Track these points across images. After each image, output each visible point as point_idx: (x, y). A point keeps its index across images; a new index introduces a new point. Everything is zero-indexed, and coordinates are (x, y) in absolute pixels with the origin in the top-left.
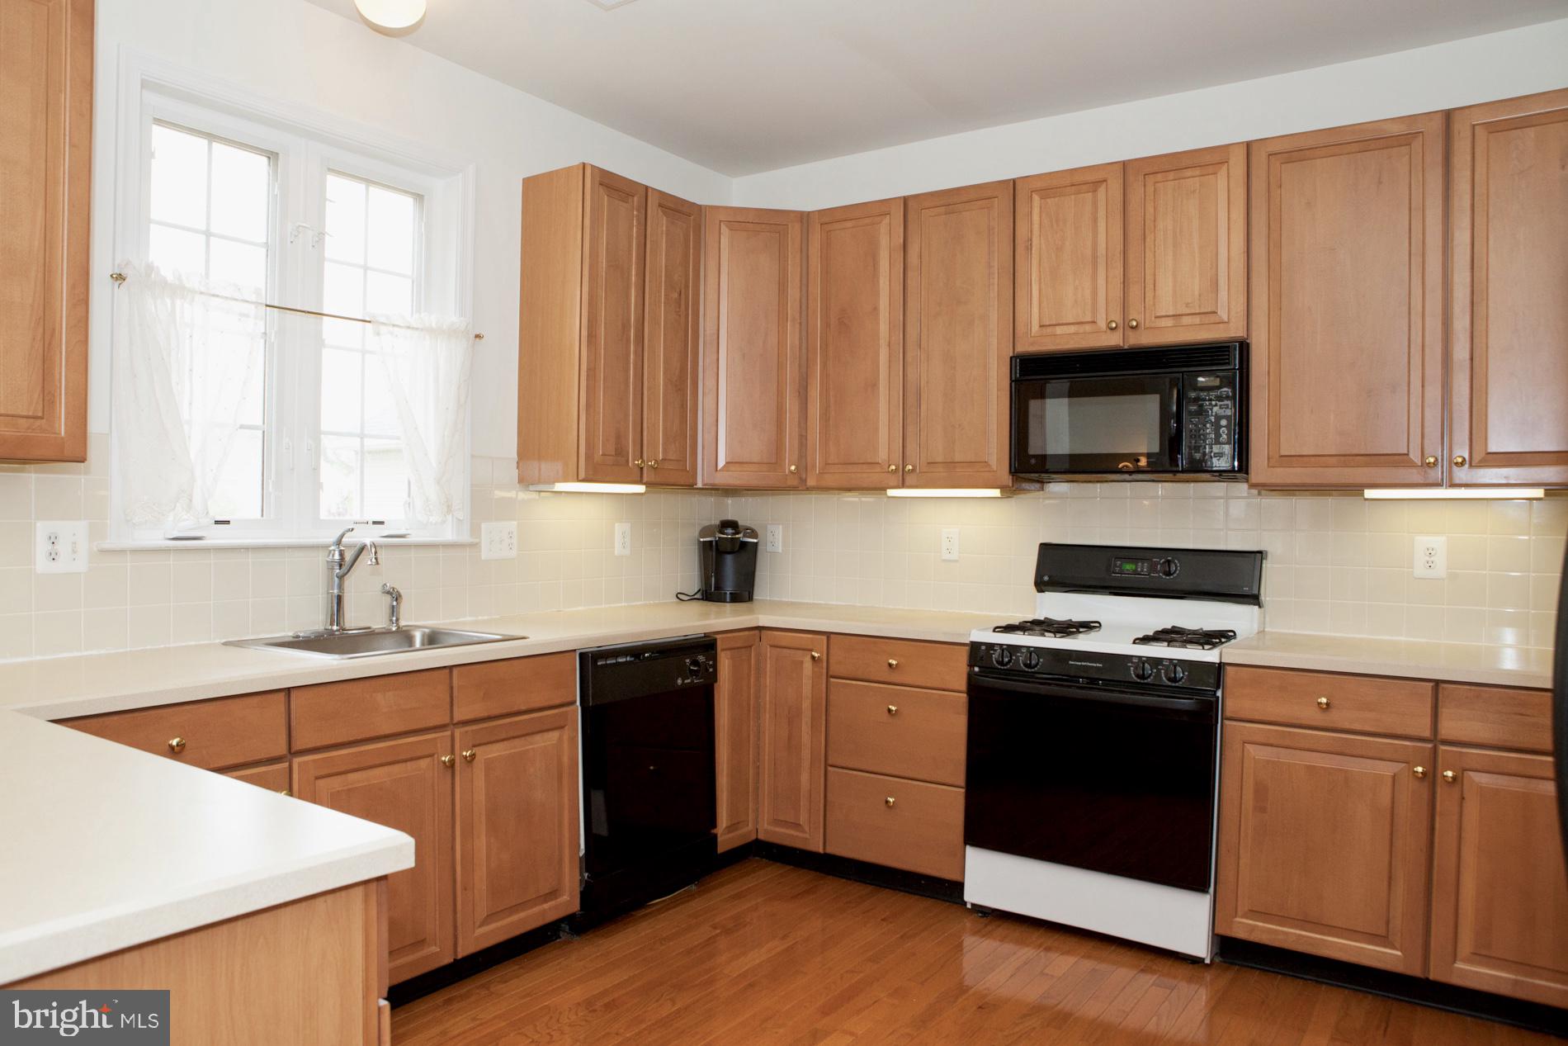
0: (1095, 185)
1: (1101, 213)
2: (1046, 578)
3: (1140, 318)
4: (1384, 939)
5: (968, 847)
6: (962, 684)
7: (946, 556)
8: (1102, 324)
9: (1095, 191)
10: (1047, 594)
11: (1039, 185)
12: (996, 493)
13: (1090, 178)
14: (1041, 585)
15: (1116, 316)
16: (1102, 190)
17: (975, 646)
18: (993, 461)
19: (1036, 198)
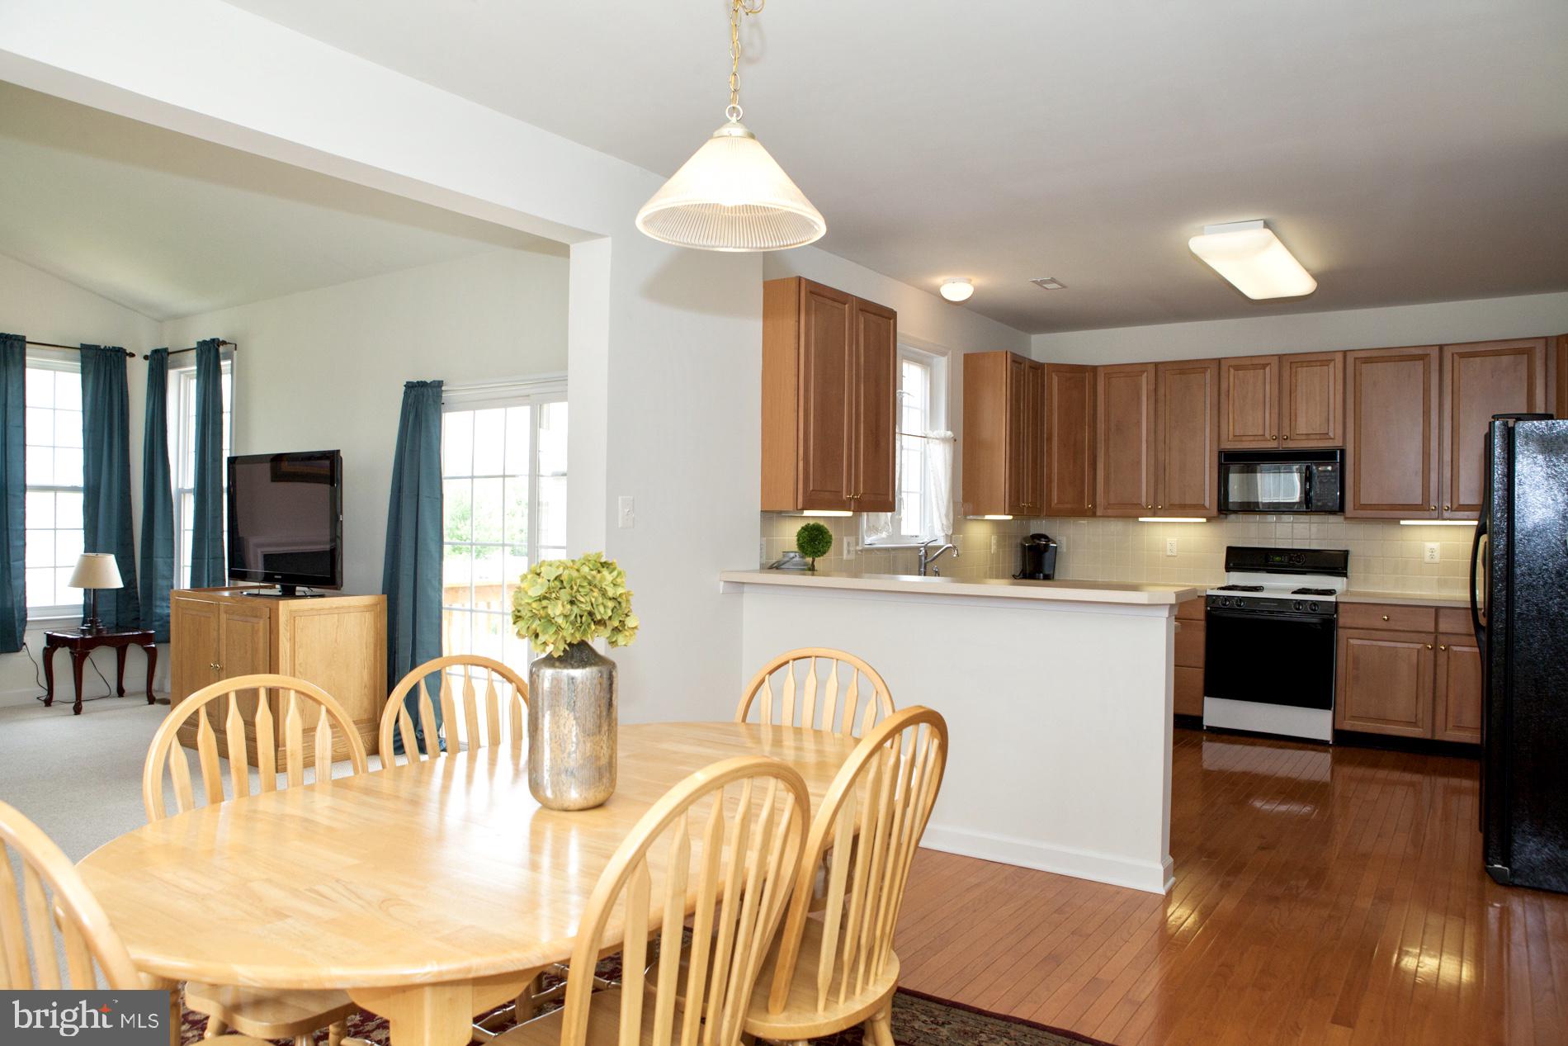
0: (1264, 366)
1: (1268, 380)
2: (1231, 565)
3: (1288, 434)
4: (1414, 724)
5: (1205, 698)
6: (1202, 616)
7: (1169, 553)
8: (1267, 436)
9: (1264, 369)
10: (1231, 573)
11: (1234, 363)
12: (1204, 520)
13: (1262, 361)
14: (1228, 569)
15: (1275, 433)
16: (1268, 369)
17: (1208, 596)
18: (1207, 504)
19: (1232, 370)
